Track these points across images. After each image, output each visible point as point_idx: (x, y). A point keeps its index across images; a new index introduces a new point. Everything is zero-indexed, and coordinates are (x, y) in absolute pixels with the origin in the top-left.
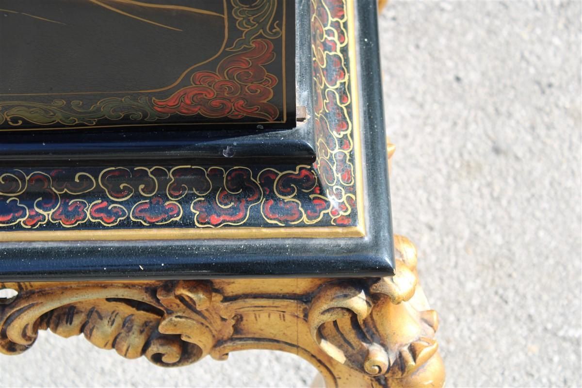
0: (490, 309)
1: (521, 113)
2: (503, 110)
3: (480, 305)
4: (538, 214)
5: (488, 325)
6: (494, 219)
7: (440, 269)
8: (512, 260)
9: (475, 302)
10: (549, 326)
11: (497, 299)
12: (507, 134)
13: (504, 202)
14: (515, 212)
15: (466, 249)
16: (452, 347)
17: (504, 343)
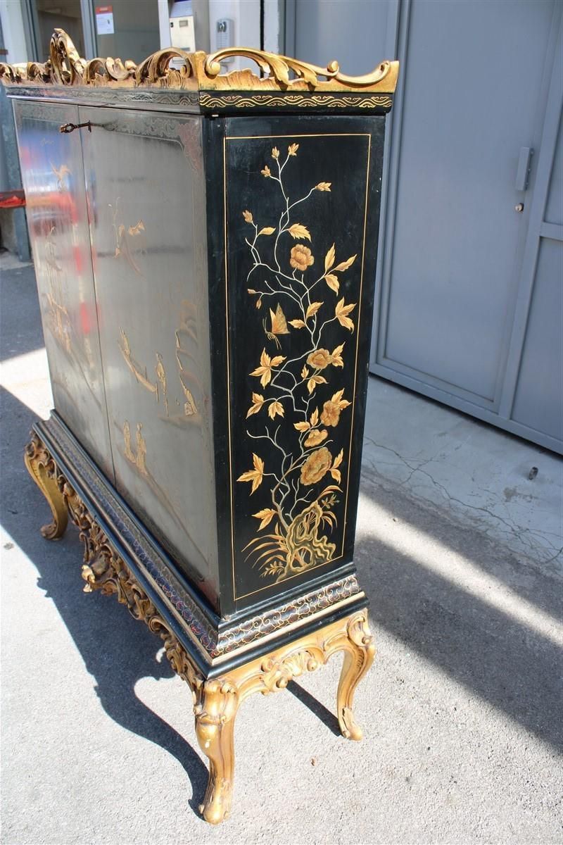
0: (333, 814)
1: (433, 779)
2: (429, 771)
3: (333, 810)
4: (390, 809)
5: (326, 817)
6: (375, 795)
7: (337, 788)
8: (361, 811)
9: (333, 807)
10: (341, 839)
11: (340, 814)
12: (419, 779)
13: (385, 795)
14: (384, 801)
15: (354, 792)
16: (307, 809)
17: (322, 827)
